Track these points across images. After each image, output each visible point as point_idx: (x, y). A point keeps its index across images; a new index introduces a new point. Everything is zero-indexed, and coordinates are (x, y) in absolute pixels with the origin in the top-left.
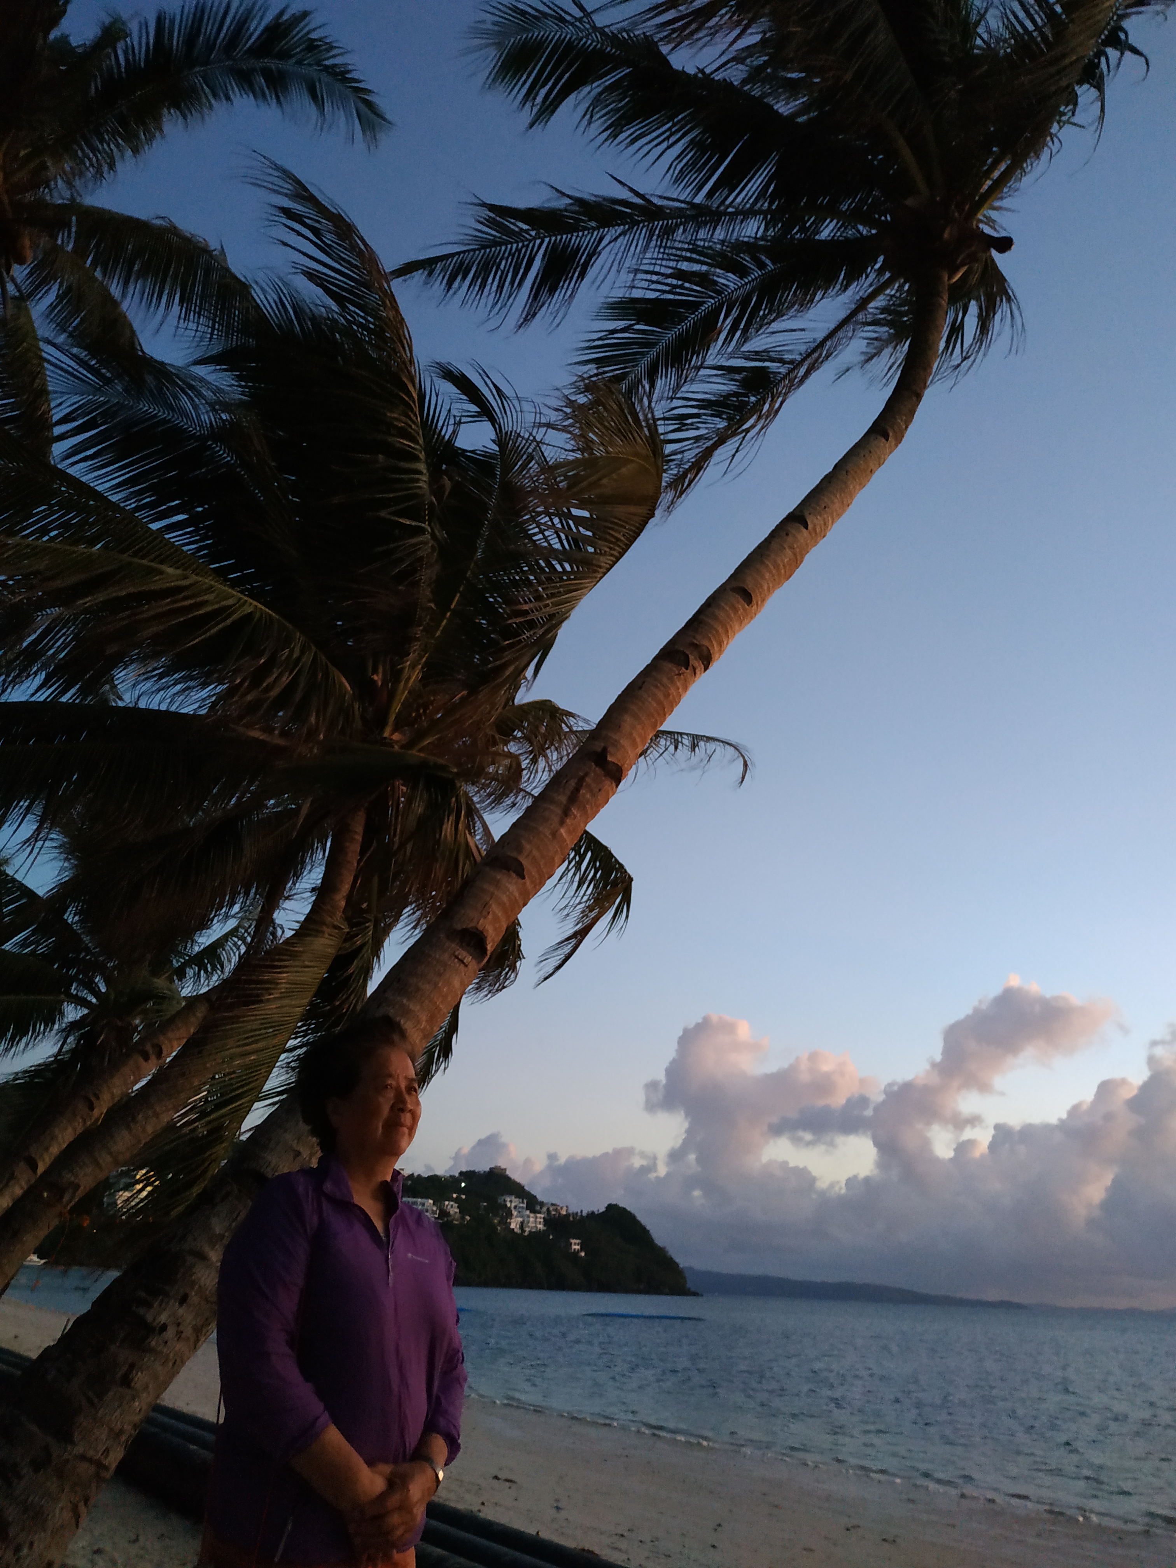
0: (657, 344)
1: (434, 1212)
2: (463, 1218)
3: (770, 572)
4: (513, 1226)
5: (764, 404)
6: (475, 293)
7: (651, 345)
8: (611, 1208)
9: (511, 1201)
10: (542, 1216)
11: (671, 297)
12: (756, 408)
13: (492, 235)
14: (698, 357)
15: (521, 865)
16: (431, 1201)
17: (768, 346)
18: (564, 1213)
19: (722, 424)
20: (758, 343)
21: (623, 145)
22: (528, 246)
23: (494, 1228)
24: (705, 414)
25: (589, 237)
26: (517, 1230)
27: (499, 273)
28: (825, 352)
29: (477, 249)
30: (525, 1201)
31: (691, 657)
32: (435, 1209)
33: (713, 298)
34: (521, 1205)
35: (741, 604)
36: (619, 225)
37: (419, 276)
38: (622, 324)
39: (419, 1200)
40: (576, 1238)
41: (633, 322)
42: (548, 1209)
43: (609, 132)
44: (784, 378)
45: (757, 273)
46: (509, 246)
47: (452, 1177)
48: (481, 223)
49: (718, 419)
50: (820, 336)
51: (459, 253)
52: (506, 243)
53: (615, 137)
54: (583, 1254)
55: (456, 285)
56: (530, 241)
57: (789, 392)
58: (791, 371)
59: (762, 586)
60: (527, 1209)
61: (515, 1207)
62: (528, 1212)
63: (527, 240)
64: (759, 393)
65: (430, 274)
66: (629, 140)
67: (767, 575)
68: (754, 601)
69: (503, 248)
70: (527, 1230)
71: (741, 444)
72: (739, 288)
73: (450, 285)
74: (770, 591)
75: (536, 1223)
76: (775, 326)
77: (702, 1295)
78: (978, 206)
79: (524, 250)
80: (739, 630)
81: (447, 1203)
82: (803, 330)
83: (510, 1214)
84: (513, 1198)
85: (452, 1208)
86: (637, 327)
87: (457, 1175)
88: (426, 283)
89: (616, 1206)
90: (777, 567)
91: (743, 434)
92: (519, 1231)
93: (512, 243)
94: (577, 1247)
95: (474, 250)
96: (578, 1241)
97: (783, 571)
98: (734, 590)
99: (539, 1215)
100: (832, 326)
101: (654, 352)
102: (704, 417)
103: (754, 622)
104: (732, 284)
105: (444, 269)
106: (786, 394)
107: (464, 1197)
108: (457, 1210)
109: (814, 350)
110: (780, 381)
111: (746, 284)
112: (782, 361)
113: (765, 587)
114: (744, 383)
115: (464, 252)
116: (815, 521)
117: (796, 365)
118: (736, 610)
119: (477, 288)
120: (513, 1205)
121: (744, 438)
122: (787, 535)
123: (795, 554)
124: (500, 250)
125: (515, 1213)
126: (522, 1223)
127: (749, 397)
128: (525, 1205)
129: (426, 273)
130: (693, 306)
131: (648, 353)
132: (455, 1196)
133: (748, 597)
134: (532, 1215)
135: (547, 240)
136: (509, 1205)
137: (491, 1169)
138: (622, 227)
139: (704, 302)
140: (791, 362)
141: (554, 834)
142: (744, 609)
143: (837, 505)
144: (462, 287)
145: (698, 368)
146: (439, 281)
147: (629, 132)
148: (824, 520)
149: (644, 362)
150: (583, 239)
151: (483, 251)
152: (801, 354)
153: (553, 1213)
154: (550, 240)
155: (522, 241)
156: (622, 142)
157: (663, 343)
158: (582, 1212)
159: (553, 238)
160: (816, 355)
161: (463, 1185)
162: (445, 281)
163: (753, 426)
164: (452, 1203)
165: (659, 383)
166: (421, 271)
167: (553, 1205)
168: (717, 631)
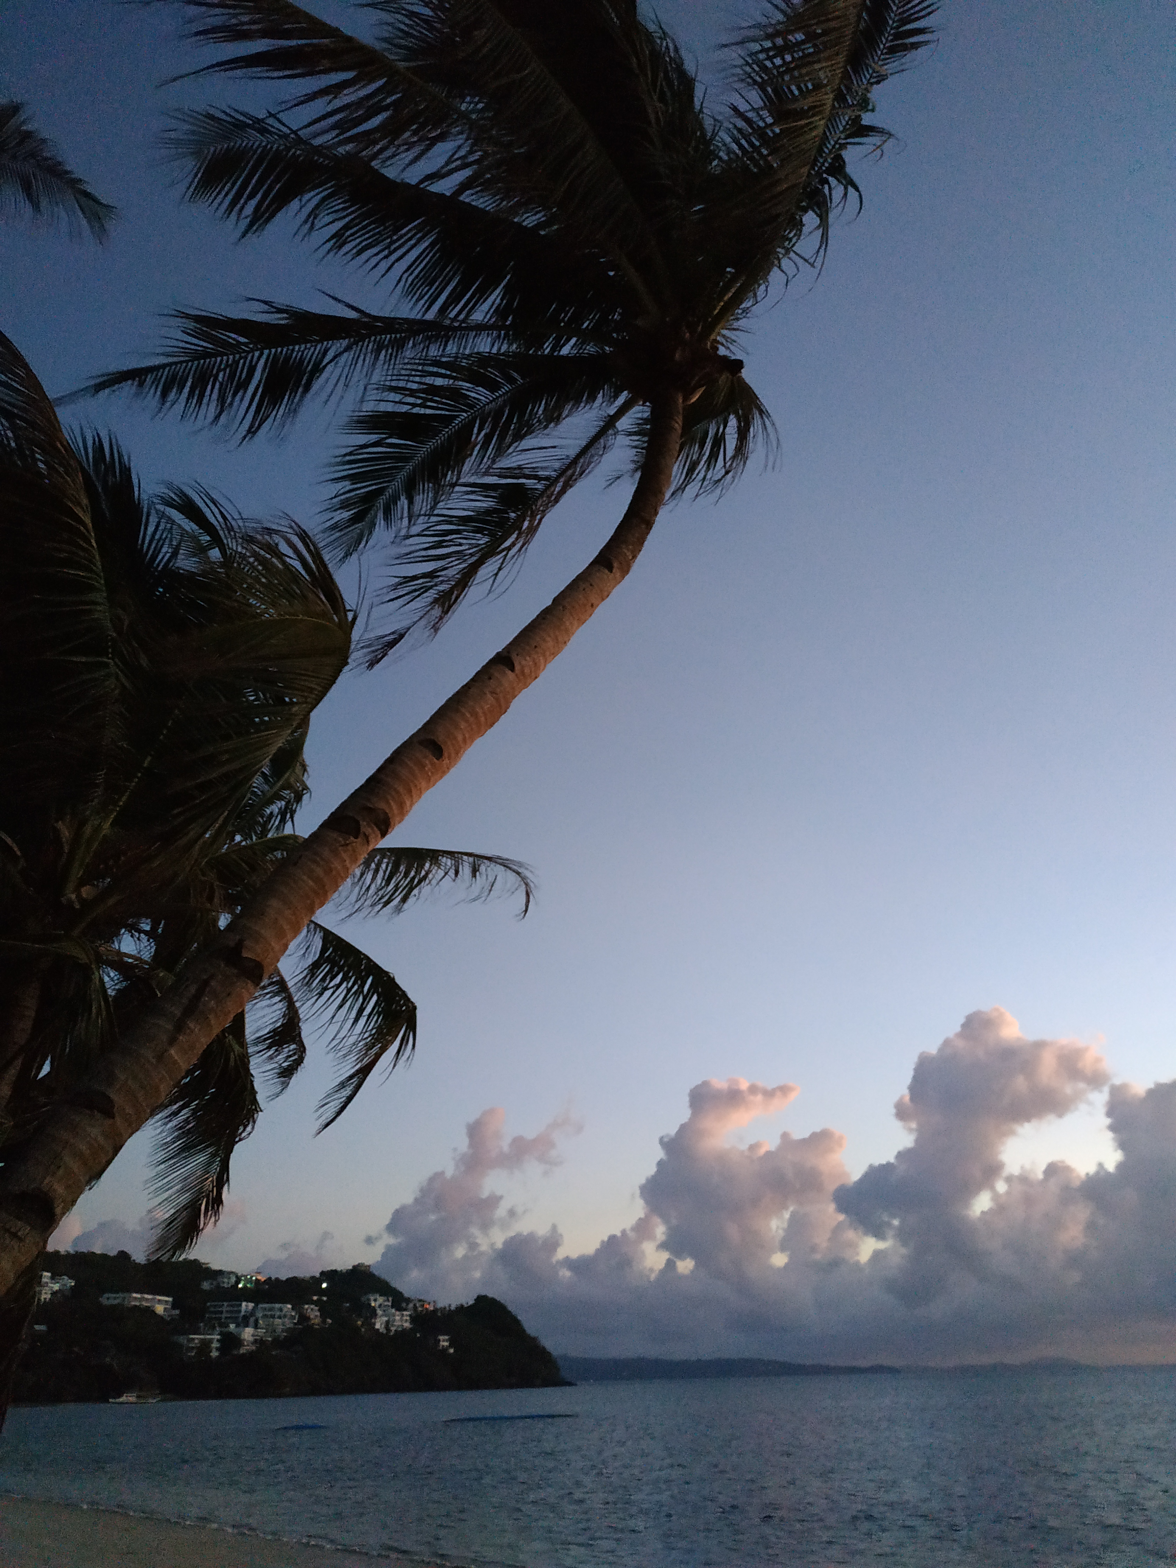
0: (411, 458)
1: (293, 1317)
2: (324, 1322)
3: (467, 721)
4: (377, 1326)
5: (524, 521)
6: (193, 405)
7: (406, 459)
8: (481, 1300)
9: (375, 1300)
10: (408, 1313)
11: (422, 411)
12: (517, 526)
13: (202, 346)
14: (453, 472)
15: (111, 1101)
16: (289, 1306)
17: (522, 463)
18: (432, 1309)
19: (484, 540)
20: (511, 461)
21: (349, 256)
22: (246, 358)
23: (358, 1329)
24: (465, 530)
25: (313, 349)
26: (383, 1330)
27: (217, 385)
28: (578, 470)
29: (189, 361)
30: (390, 1299)
31: (363, 824)
32: (293, 1314)
33: (466, 412)
34: (386, 1303)
35: (429, 760)
36: (344, 338)
37: (128, 388)
38: (374, 438)
39: (277, 1306)
40: (444, 1335)
41: (384, 436)
42: (415, 1305)
43: (332, 242)
44: (542, 495)
45: (507, 388)
46: (225, 358)
47: (313, 1278)
48: (188, 334)
49: (479, 535)
50: (573, 452)
51: (170, 365)
52: (222, 354)
53: (340, 247)
54: (452, 1351)
55: (172, 396)
56: (248, 352)
57: (547, 508)
58: (547, 487)
59: (455, 738)
60: (392, 1307)
61: (380, 1306)
62: (393, 1310)
63: (245, 351)
64: (519, 510)
65: (141, 384)
66: (355, 251)
67: (463, 725)
68: (446, 754)
69: (219, 359)
70: (393, 1329)
71: (502, 563)
72: (491, 402)
73: (164, 395)
74: (467, 741)
75: (402, 1321)
76: (527, 443)
77: (576, 1385)
78: (711, 328)
79: (242, 361)
80: (427, 788)
81: (306, 1306)
82: (554, 447)
83: (373, 1313)
84: (378, 1296)
85: (313, 1312)
86: (389, 441)
87: (318, 1275)
88: (137, 395)
89: (485, 1297)
90: (474, 714)
91: (504, 553)
92: (385, 1332)
93: (227, 355)
94: (446, 1344)
95: (187, 362)
96: (447, 1337)
97: (483, 719)
98: (421, 743)
99: (405, 1313)
100: (584, 443)
101: (410, 466)
102: (466, 533)
103: (446, 778)
104: (483, 398)
105: (156, 381)
106: (543, 511)
107: (325, 1299)
108: (318, 1314)
109: (569, 467)
110: (538, 498)
111: (497, 397)
112: (539, 479)
113: (460, 738)
114: (501, 499)
115: (176, 363)
116: (524, 662)
117: (551, 481)
118: (422, 766)
119: (195, 401)
120: (378, 1303)
121: (506, 556)
122: (490, 678)
123: (497, 700)
124: (215, 362)
125: (379, 1312)
126: (387, 1322)
127: (508, 513)
128: (390, 1304)
129: (136, 383)
130: (447, 420)
131: (403, 468)
132: (315, 1298)
133: (437, 751)
134: (398, 1313)
135: (266, 352)
136: (373, 1304)
137: (354, 1267)
138: (347, 341)
139: (458, 416)
140: (547, 478)
141: (161, 1057)
142: (433, 764)
143: (551, 643)
144: (179, 400)
145: (453, 485)
146: (152, 391)
147: (354, 243)
148: (534, 661)
149: (402, 475)
150: (307, 352)
151: (196, 362)
152: (555, 471)
153: (420, 1309)
154: (270, 352)
155: (239, 353)
156: (347, 253)
157: (418, 459)
158: (450, 1306)
159: (273, 350)
160: (570, 472)
161: (324, 1285)
162: (159, 393)
163: (513, 544)
164: (312, 1306)
165: (418, 499)
166: (130, 382)
167: (420, 1301)
168: (398, 792)
